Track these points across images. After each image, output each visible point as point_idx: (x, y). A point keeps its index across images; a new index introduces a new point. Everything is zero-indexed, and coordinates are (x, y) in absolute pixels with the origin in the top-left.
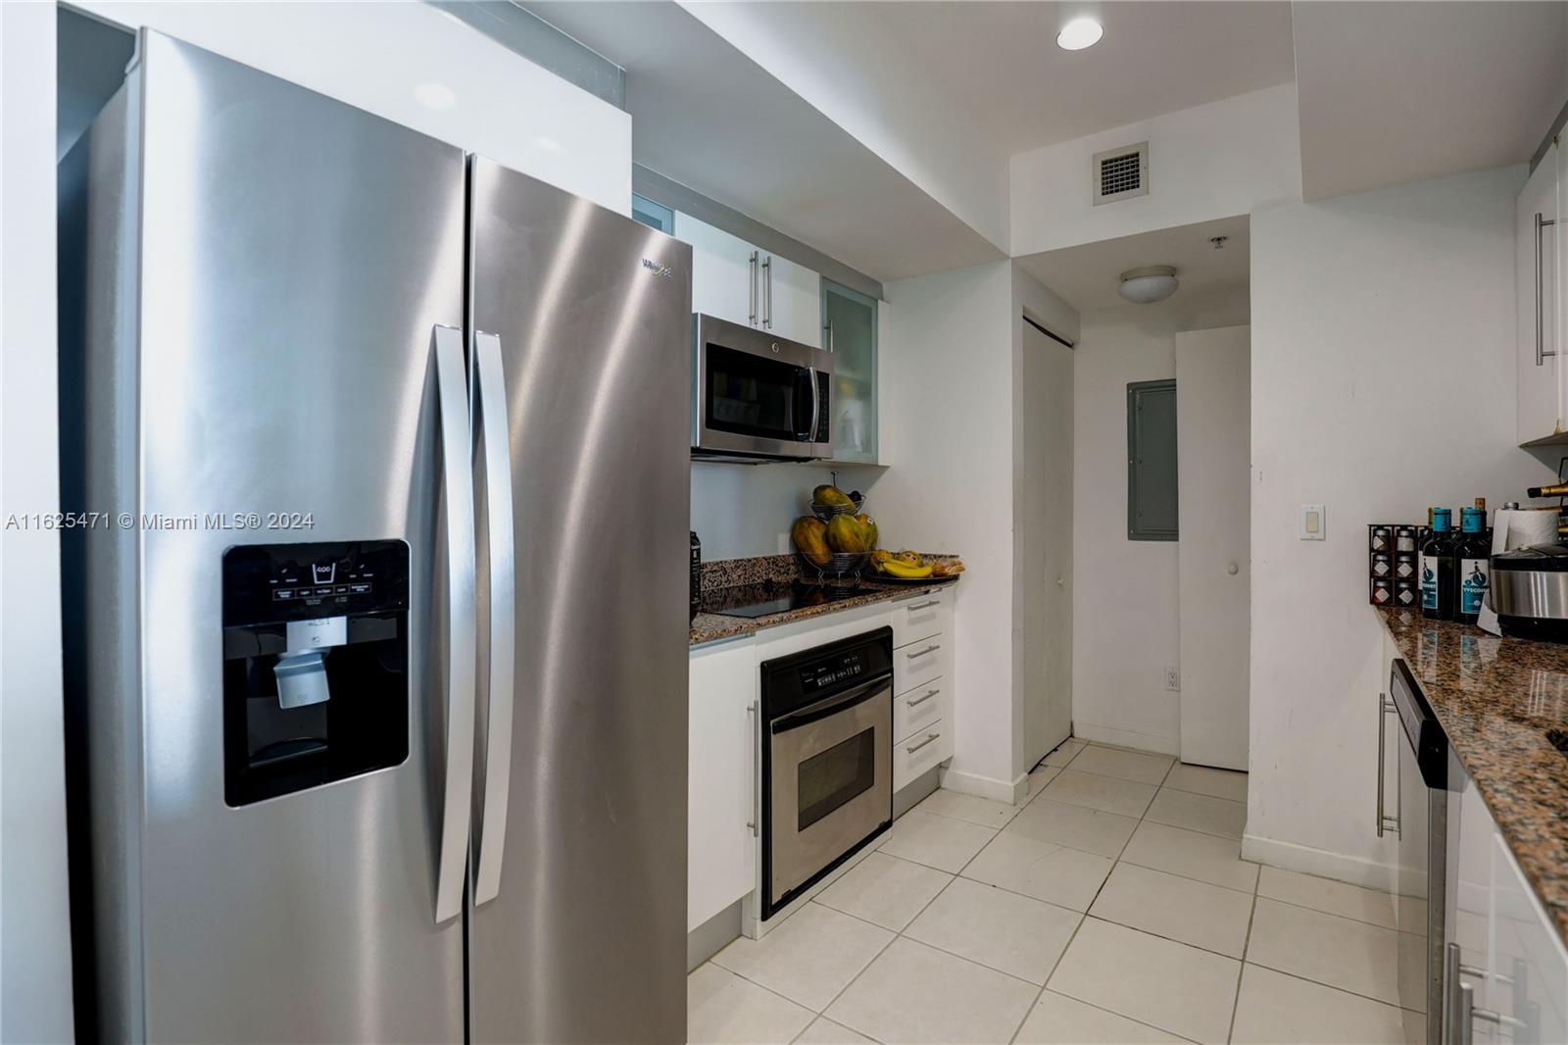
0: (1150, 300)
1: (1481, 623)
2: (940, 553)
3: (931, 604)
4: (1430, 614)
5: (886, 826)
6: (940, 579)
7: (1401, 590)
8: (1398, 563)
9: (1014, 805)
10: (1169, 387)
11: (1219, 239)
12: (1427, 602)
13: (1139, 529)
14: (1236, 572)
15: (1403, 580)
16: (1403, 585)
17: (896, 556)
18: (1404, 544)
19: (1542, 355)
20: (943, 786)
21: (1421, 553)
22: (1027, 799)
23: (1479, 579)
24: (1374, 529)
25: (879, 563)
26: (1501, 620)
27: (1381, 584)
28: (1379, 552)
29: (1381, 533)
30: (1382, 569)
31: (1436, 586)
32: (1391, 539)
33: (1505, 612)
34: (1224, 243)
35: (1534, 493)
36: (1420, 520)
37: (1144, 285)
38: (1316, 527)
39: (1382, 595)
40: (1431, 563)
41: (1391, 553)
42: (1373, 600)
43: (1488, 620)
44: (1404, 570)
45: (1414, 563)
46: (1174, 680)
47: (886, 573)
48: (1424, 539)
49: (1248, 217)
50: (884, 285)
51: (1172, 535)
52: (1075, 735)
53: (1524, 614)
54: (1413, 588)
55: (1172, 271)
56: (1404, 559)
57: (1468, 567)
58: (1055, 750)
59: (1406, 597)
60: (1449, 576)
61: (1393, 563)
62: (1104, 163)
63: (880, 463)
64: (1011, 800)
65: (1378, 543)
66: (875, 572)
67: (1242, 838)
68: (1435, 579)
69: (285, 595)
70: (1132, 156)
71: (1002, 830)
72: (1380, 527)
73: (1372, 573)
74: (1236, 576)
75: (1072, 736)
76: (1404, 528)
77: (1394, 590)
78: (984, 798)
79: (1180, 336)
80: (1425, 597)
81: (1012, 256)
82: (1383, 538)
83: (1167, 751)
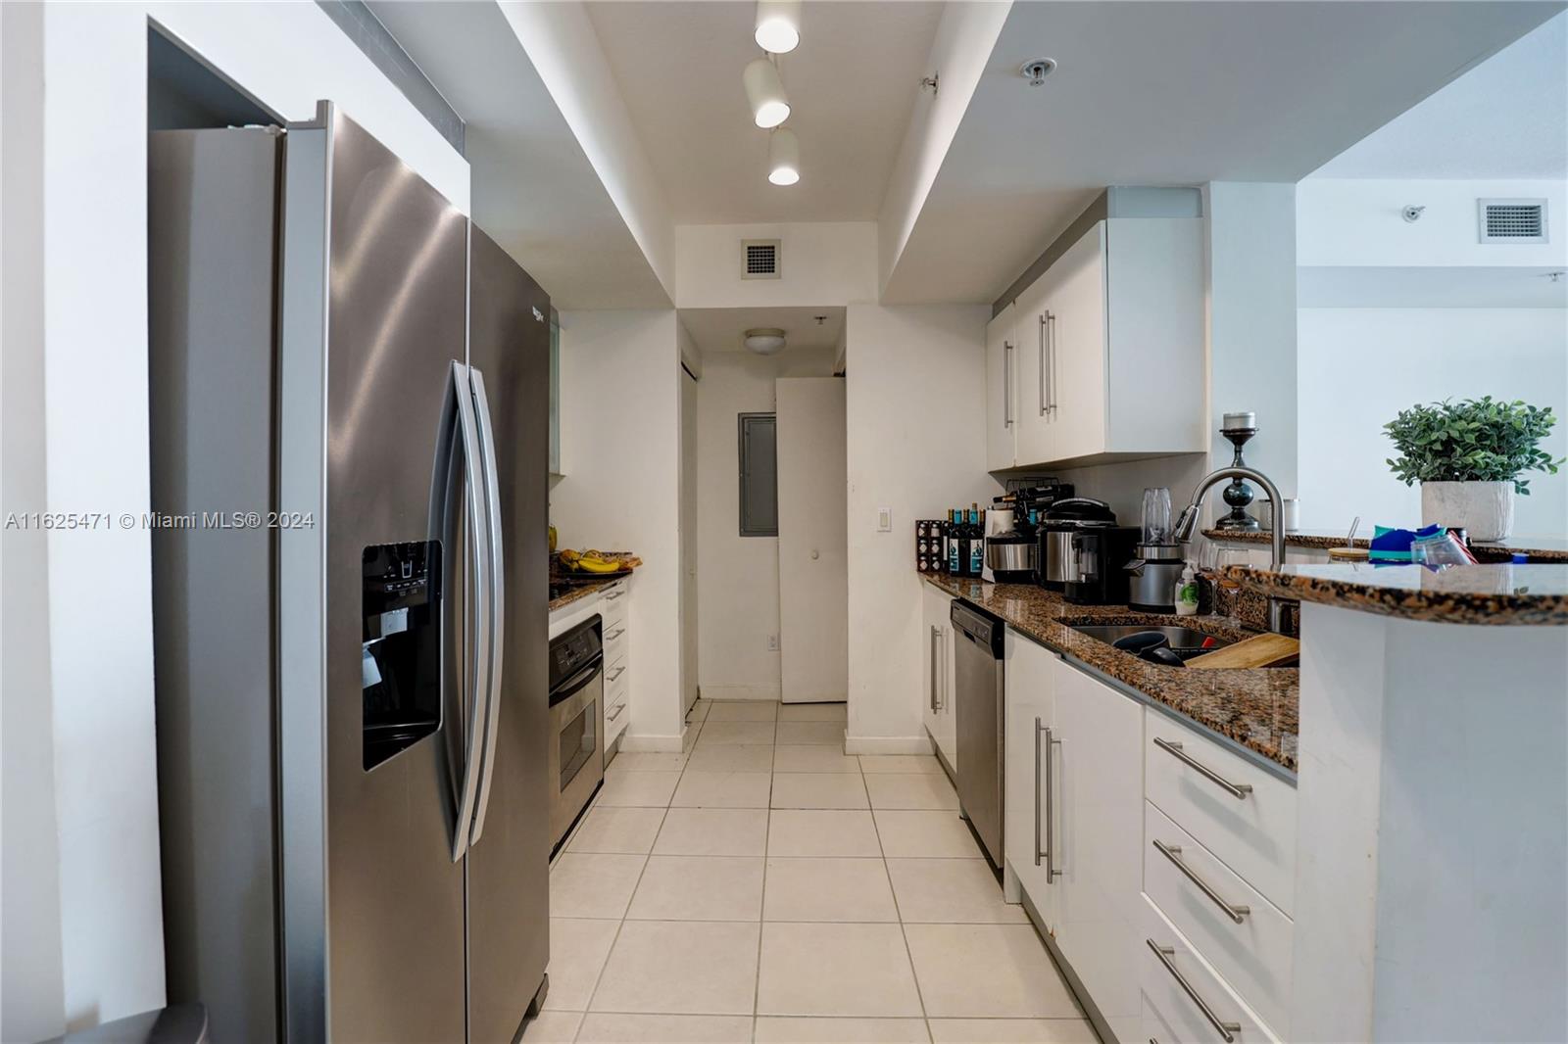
0: (764, 353)
1: (984, 576)
2: (617, 551)
3: (619, 594)
4: (954, 574)
5: (601, 783)
6: (624, 572)
7: (933, 562)
8: (932, 544)
9: (683, 752)
10: (770, 419)
11: (821, 318)
12: (953, 567)
13: (748, 528)
14: (816, 558)
15: (935, 555)
16: (934, 558)
17: (586, 555)
18: (935, 532)
19: (1008, 422)
20: (620, 750)
21: (945, 538)
22: (689, 748)
23: (980, 552)
24: (919, 523)
25: (572, 561)
26: (996, 574)
27: (923, 558)
28: (921, 538)
29: (922, 526)
30: (923, 548)
31: (957, 557)
32: (928, 528)
33: (996, 569)
34: (824, 320)
35: (997, 500)
36: (944, 517)
37: (762, 342)
38: (885, 524)
39: (924, 565)
40: (955, 543)
41: (928, 539)
42: (919, 570)
43: (988, 574)
44: (935, 549)
45: (940, 545)
46: (776, 643)
47: (581, 570)
48: (946, 529)
49: (844, 309)
50: (560, 314)
51: (774, 532)
52: (702, 696)
53: (1003, 569)
54: (940, 559)
55: (781, 333)
56: (935, 542)
57: (974, 543)
58: (691, 710)
59: (936, 565)
60: (964, 551)
61: (929, 546)
62: (749, 248)
63: (562, 473)
64: (680, 748)
65: (922, 532)
66: (569, 569)
67: (845, 740)
68: (957, 553)
69: (390, 587)
70: (769, 248)
71: (683, 771)
72: (921, 522)
73: (918, 550)
74: (820, 558)
75: (698, 698)
76: (934, 522)
77: (930, 562)
78: (657, 752)
79: (780, 381)
80: (952, 564)
81: (678, 306)
82: (924, 529)
83: (774, 698)
